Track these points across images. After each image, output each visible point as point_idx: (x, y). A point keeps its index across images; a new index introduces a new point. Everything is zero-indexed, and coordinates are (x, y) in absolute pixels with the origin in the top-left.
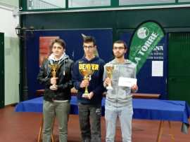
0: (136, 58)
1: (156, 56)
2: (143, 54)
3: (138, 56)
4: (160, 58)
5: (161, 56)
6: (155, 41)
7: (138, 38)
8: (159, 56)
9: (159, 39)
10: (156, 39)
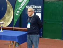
0: (17, 11)
1: (38, 11)
2: (20, 9)
3: (18, 10)
4: (39, 12)
5: (40, 11)
6: (25, 3)
7: (18, 2)
8: (39, 11)
9: (27, 2)
10: (26, 2)
